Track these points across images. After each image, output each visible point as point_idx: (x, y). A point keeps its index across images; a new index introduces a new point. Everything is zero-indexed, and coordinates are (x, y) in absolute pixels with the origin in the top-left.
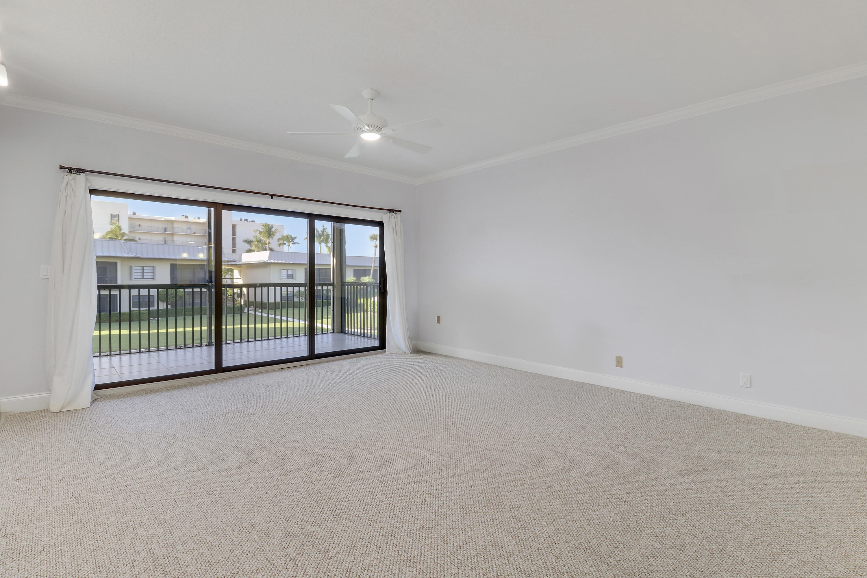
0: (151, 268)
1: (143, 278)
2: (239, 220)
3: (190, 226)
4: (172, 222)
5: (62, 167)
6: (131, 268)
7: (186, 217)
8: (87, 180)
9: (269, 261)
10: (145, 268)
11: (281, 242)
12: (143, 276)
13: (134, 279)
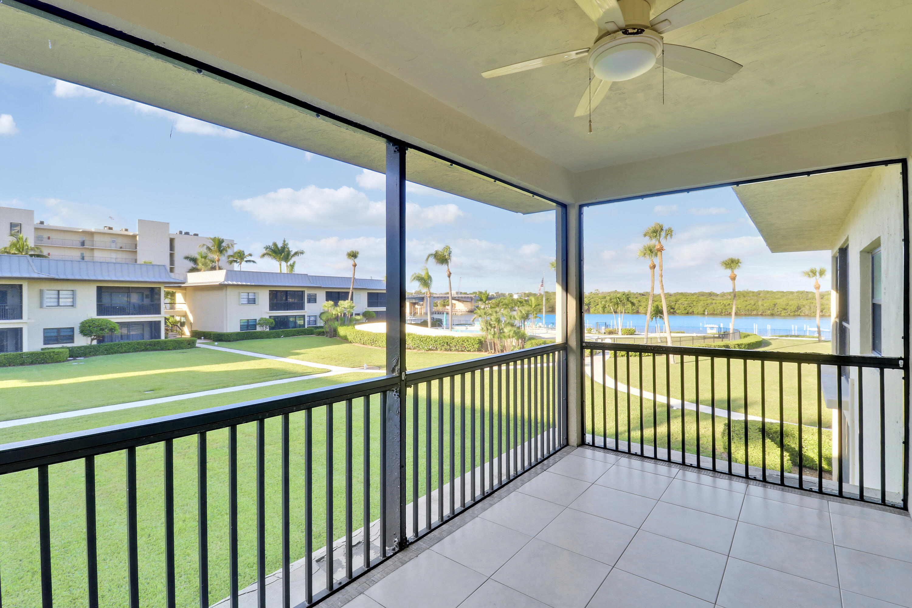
1: (58, 305)
2: (178, 233)
3: (115, 239)
4: (91, 234)
6: (41, 292)
7: (110, 228)
9: (226, 283)
11: (231, 259)
12: (58, 302)
13: (47, 306)
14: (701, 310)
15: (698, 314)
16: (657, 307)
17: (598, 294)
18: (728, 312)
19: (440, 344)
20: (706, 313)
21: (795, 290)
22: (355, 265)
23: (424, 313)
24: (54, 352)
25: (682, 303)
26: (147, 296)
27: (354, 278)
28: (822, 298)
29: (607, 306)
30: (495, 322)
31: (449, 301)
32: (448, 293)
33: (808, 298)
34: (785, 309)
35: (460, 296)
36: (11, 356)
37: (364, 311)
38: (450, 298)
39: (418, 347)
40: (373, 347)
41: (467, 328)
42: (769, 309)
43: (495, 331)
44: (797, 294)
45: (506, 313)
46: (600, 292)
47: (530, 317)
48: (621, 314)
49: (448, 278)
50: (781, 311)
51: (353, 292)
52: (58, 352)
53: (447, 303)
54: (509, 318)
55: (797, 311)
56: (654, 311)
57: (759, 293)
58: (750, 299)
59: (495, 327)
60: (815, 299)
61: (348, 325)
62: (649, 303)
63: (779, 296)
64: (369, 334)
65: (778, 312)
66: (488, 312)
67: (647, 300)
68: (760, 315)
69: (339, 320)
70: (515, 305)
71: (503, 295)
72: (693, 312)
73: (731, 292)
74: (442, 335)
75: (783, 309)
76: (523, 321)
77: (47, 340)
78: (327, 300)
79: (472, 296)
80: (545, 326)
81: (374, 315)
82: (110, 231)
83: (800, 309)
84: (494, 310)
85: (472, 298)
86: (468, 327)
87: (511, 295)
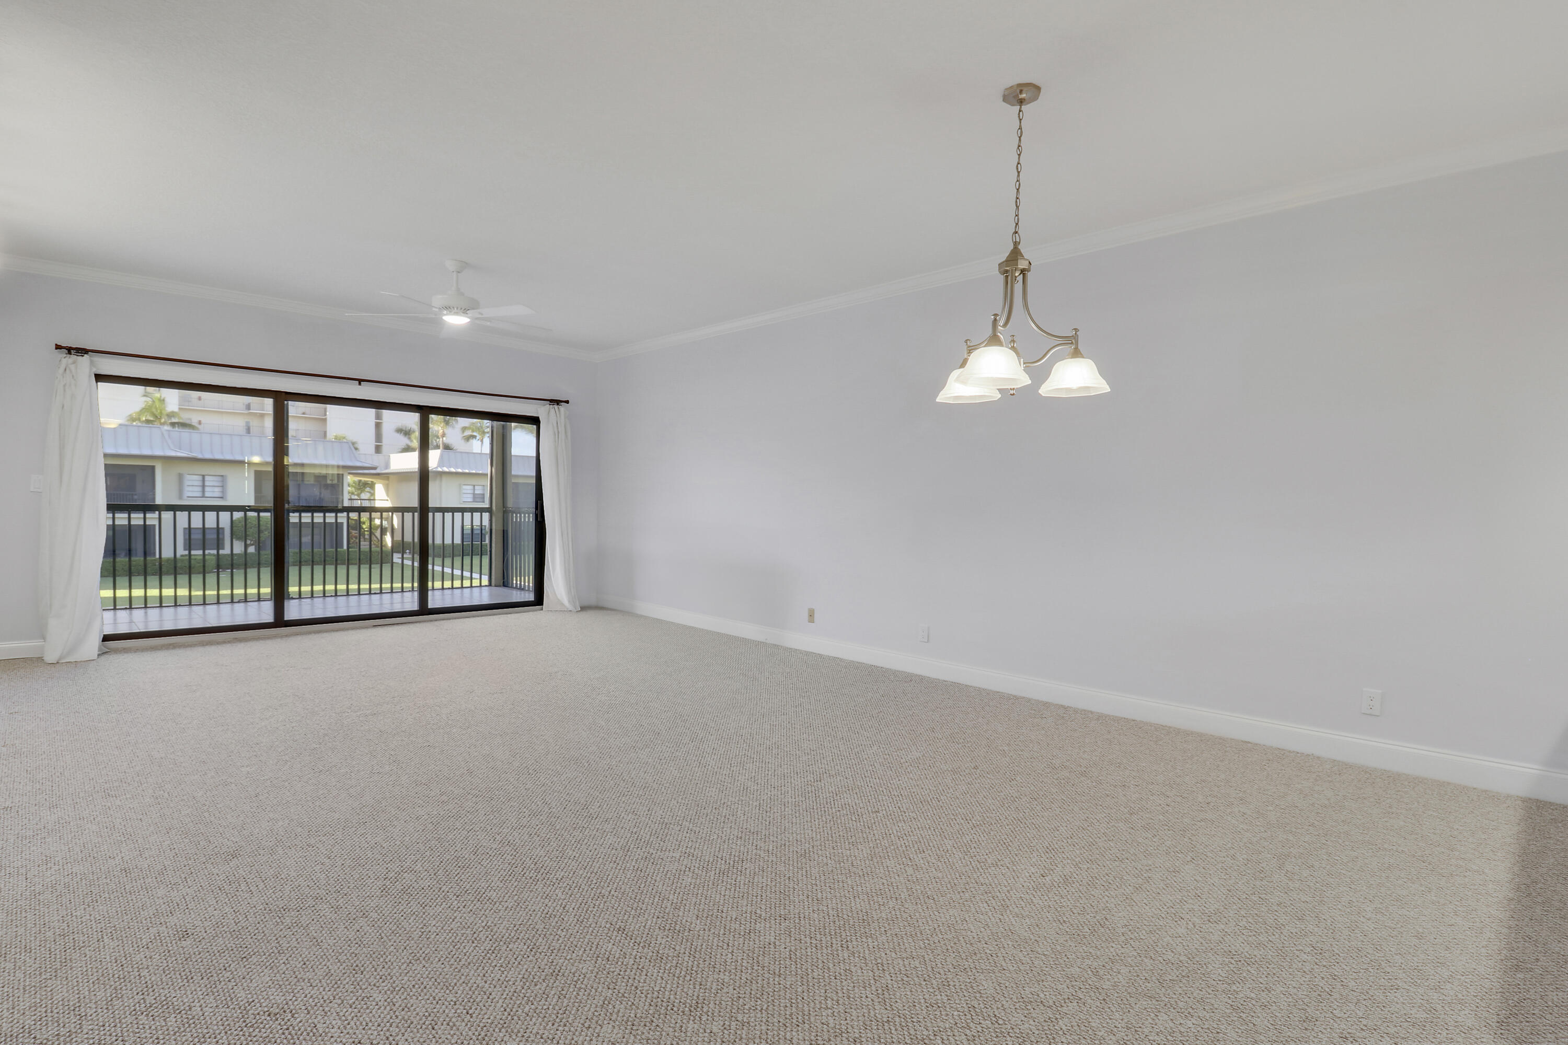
0: (219, 478)
1: (203, 496)
5: (58, 347)
8: (92, 363)
9: (440, 469)
10: (207, 478)
12: (203, 491)
13: (188, 497)
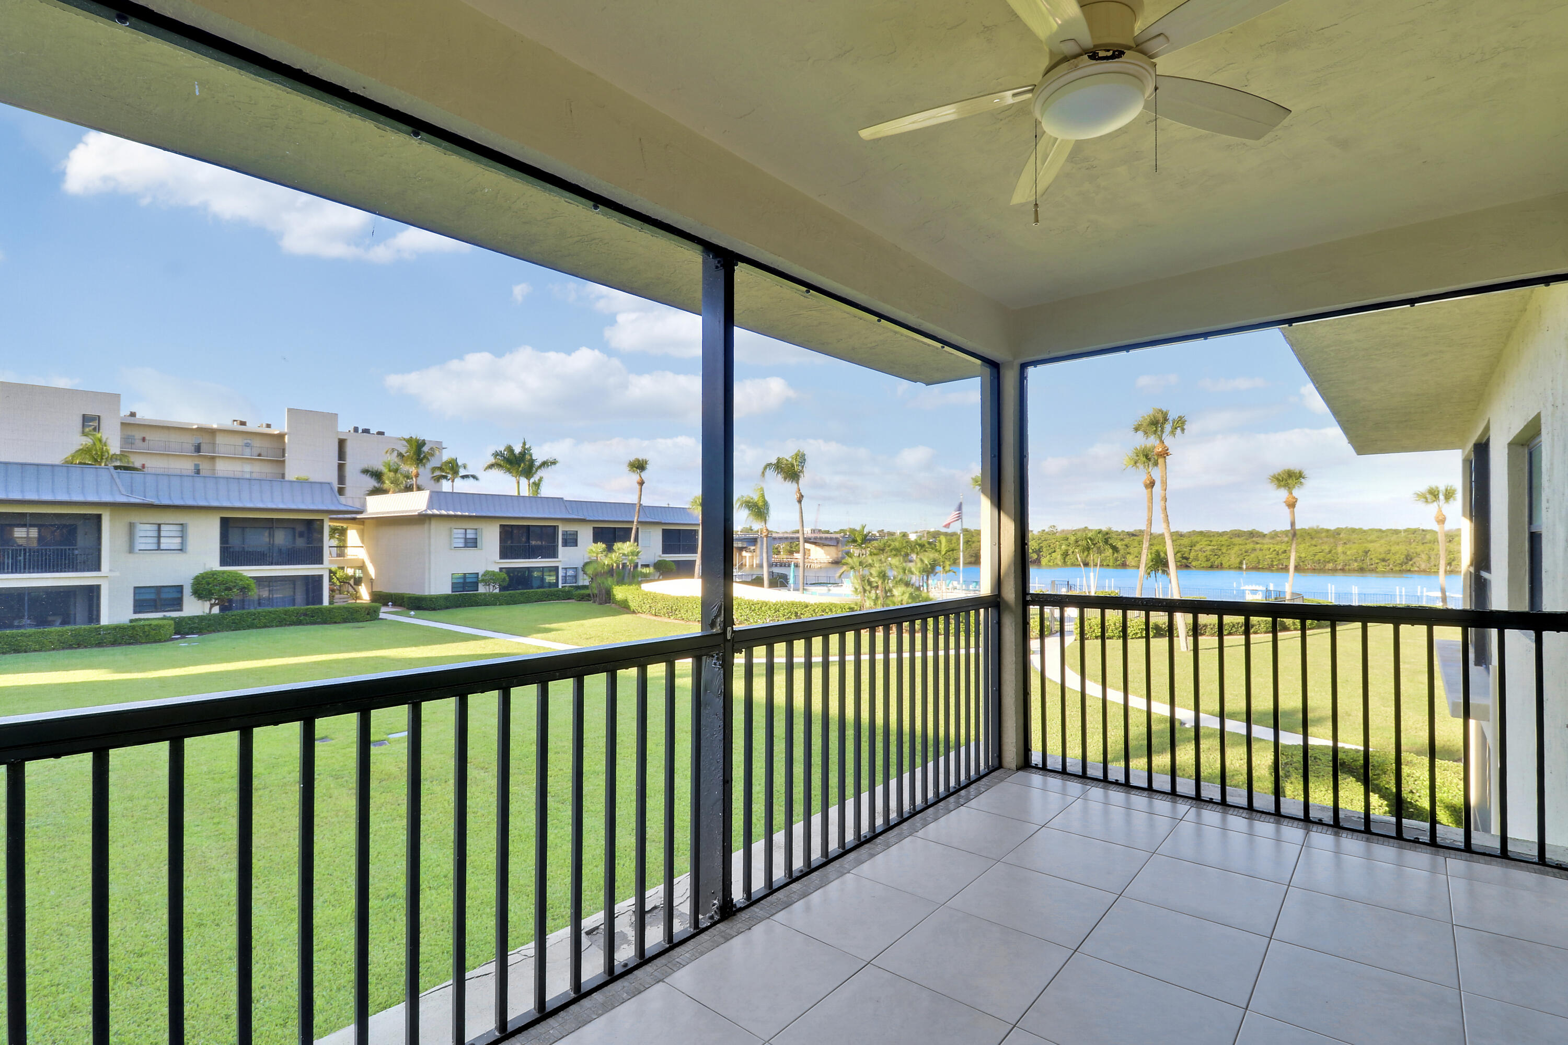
0: (178, 528)
1: (159, 549)
2: (352, 431)
3: (249, 441)
4: (212, 432)
6: (131, 526)
7: (243, 423)
9: (429, 512)
10: (163, 527)
11: (438, 473)
12: (159, 543)
13: (140, 550)
14: (1235, 561)
15: (1230, 568)
16: (1158, 553)
17: (1054, 534)
18: (1282, 565)
19: (784, 615)
20: (1244, 567)
21: (1401, 527)
22: (641, 483)
23: (756, 564)
24: (150, 625)
25: (1202, 548)
26: (301, 535)
27: (641, 505)
28: (1450, 541)
29: (1070, 552)
30: (876, 579)
31: (798, 544)
32: (798, 532)
33: (1425, 541)
34: (1384, 560)
35: (818, 535)
36: (82, 632)
37: (656, 561)
38: (801, 540)
39: (746, 620)
40: (672, 620)
41: (829, 590)
42: (1356, 561)
43: (877, 594)
44: (1406, 533)
45: (897, 563)
46: (1059, 530)
47: (937, 571)
48: (1095, 567)
49: (797, 505)
50: (1377, 563)
51: (638, 529)
52: (156, 625)
53: (797, 548)
54: (901, 571)
55: (1406, 563)
56: (1152, 561)
57: (1337, 532)
58: (1323, 543)
59: (877, 587)
60: (1438, 542)
61: (630, 584)
62: (1144, 546)
63: (1373, 537)
64: (664, 598)
65: (1372, 564)
66: (867, 562)
67: (1140, 543)
68: (1340, 570)
69: (615, 575)
70: (912, 550)
71: (891, 534)
72: (1221, 564)
73: (1288, 531)
74: (788, 600)
75: (1380, 559)
76: (925, 577)
77: (139, 606)
78: (595, 540)
79: (838, 536)
80: (964, 586)
81: (674, 567)
82: (242, 428)
83: (1411, 560)
84: (875, 558)
85: (837, 541)
86: (832, 588)
87: (904, 535)
